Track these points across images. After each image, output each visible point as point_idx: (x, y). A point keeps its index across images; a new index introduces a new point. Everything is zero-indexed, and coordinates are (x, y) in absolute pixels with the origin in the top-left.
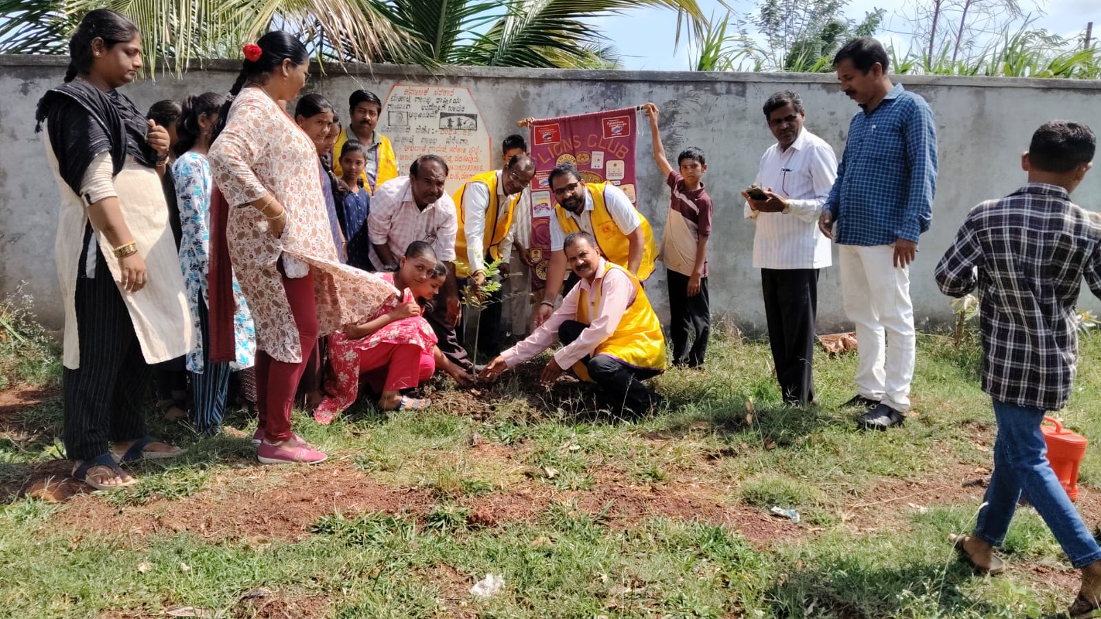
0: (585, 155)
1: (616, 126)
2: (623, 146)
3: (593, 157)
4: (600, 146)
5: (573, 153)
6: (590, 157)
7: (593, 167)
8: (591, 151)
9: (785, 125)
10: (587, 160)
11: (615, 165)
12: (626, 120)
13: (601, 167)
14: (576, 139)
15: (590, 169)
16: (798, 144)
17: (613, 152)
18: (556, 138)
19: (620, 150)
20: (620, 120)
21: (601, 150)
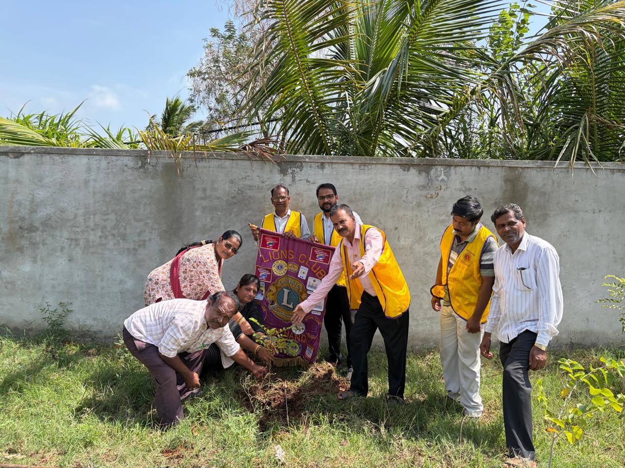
0: (296, 267)
1: (320, 256)
2: (322, 270)
3: (301, 269)
4: (306, 264)
5: (287, 261)
6: (299, 269)
7: (299, 276)
8: (300, 265)
9: (507, 228)
10: (296, 270)
11: (314, 281)
12: (329, 253)
13: (304, 278)
14: (291, 253)
15: (297, 277)
16: (523, 246)
17: (315, 272)
18: (275, 246)
19: (320, 272)
20: (324, 252)
21: (307, 267)
